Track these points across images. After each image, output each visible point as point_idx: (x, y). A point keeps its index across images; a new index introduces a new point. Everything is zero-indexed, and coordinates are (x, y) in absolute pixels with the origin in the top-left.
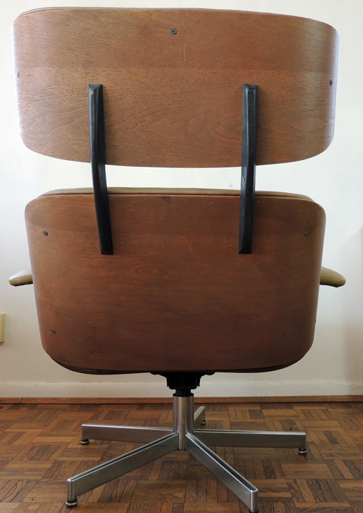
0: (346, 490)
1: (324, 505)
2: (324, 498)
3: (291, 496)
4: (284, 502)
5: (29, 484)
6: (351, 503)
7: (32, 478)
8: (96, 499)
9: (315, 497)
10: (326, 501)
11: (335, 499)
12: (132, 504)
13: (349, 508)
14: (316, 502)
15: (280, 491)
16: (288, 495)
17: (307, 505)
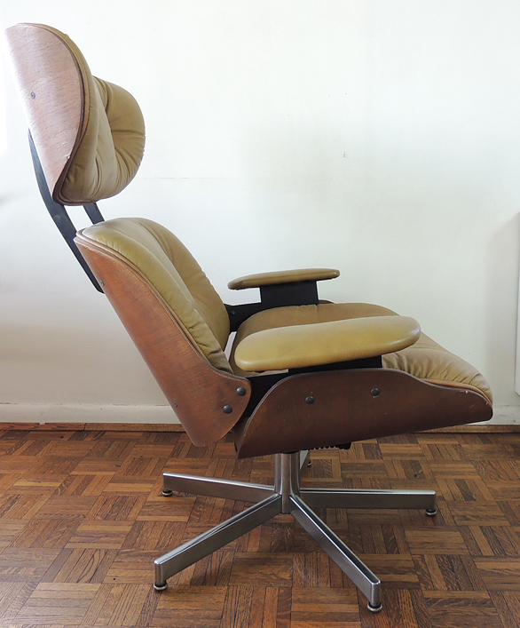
0: (484, 572)
1: (458, 594)
2: (458, 584)
3: (417, 580)
4: (409, 589)
5: (108, 556)
6: (490, 592)
7: (111, 546)
8: (188, 579)
9: (448, 583)
10: (460, 590)
11: (471, 586)
12: (231, 588)
13: (487, 600)
14: (448, 589)
15: (404, 573)
16: (414, 579)
17: (437, 595)
